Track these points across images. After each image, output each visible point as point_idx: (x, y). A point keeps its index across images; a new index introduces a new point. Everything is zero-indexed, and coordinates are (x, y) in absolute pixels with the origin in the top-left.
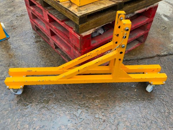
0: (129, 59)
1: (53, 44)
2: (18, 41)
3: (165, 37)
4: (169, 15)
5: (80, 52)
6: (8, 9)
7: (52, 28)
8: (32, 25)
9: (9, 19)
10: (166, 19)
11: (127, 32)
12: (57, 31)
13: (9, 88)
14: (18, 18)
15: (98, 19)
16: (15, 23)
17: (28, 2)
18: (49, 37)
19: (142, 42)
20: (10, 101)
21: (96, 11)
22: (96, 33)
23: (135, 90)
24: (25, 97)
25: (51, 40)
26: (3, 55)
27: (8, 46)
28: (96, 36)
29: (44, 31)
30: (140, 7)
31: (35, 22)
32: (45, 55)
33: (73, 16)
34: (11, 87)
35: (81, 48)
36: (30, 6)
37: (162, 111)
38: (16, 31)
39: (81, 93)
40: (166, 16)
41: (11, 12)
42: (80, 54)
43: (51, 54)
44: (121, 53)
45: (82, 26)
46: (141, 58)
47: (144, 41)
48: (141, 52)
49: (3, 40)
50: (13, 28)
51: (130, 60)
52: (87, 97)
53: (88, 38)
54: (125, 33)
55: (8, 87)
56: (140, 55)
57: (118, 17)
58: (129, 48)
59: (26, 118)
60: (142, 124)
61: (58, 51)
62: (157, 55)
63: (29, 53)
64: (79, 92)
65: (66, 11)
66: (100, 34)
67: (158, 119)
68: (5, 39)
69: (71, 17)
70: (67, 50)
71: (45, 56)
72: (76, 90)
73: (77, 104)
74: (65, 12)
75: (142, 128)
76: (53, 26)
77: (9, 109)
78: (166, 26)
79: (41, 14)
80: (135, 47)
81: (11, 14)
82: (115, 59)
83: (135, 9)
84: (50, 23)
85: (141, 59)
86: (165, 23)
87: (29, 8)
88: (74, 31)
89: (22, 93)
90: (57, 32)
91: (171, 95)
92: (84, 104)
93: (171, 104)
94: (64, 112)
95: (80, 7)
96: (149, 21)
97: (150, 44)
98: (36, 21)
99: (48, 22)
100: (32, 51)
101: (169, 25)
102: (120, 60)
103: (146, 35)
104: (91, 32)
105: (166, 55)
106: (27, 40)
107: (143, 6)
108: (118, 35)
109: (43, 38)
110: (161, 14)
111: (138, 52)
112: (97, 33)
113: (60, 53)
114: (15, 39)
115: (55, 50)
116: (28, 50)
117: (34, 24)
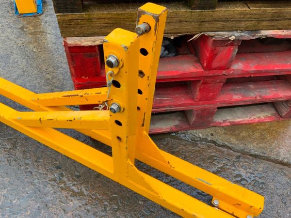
0: (220, 142)
19: (281, 117)
46: (253, 152)
48: (263, 139)
49: (29, 15)
51: (224, 146)
52: (64, 182)
53: (89, 53)
56: (257, 144)
58: (239, 118)
80: (257, 120)
85: (252, 155)
102: (119, 138)
104: (97, 43)
111: (257, 135)
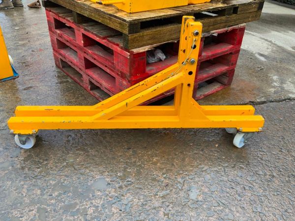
1: (88, 82)
2: (31, 81)
3: (262, 80)
4: (266, 53)
5: (129, 81)
6: (20, 42)
7: (87, 54)
8: (56, 59)
9: (20, 53)
10: (262, 59)
11: (197, 38)
12: (96, 57)
13: (14, 133)
14: (33, 53)
15: (157, 31)
16: (29, 59)
17: (54, 23)
18: (81, 73)
19: (225, 85)
20: (12, 157)
21: (153, 19)
22: (154, 58)
23: (217, 145)
24: (38, 152)
25: (84, 76)
26: (6, 97)
27: (16, 87)
28: (153, 61)
29: (74, 65)
30: (218, 25)
31: (60, 54)
32: (73, 98)
33: (120, 24)
34: (17, 132)
35: (130, 73)
36: (56, 29)
37: (261, 173)
38: (29, 69)
39: (129, 149)
40: (262, 55)
41: (23, 45)
42: (129, 83)
43: (83, 98)
44: (190, 73)
45: (133, 37)
47: (229, 83)
48: (224, 98)
49: (7, 79)
50: (26, 65)
52: (140, 153)
53: (142, 57)
54: (194, 40)
55: (12, 131)
57: (185, 23)
58: (206, 92)
59: (36, 181)
60: (228, 190)
61: (94, 94)
62: (250, 102)
63: (48, 96)
64: (126, 147)
65: (110, 19)
66: (160, 60)
67: (255, 184)
68: (10, 78)
69: (117, 26)
70: (110, 86)
71: (74, 100)
72: (121, 144)
73: (122, 162)
74: (108, 21)
75: (228, 195)
76: (89, 51)
77: (10, 168)
78: (262, 67)
79: (71, 38)
80: (215, 90)
81: (24, 48)
82: (182, 84)
83: (211, 27)
84: (85, 48)
86: (261, 63)
87: (53, 32)
88: (122, 48)
89: (32, 147)
90: (95, 59)
91: (274, 153)
92: (135, 162)
93: (275, 164)
94: (102, 173)
95: (130, 13)
96: (234, 51)
97: (239, 88)
98: (63, 52)
99: (82, 45)
100: (53, 93)
101: (267, 66)
102: (189, 85)
103: (230, 74)
104: (146, 50)
105: (263, 103)
106: (47, 79)
107: (222, 25)
108: (184, 51)
109: (71, 78)
110: (254, 52)
111: (220, 97)
112: (156, 58)
113: (97, 96)
114: (27, 78)
115: (90, 93)
116: (47, 92)
117: (60, 57)
